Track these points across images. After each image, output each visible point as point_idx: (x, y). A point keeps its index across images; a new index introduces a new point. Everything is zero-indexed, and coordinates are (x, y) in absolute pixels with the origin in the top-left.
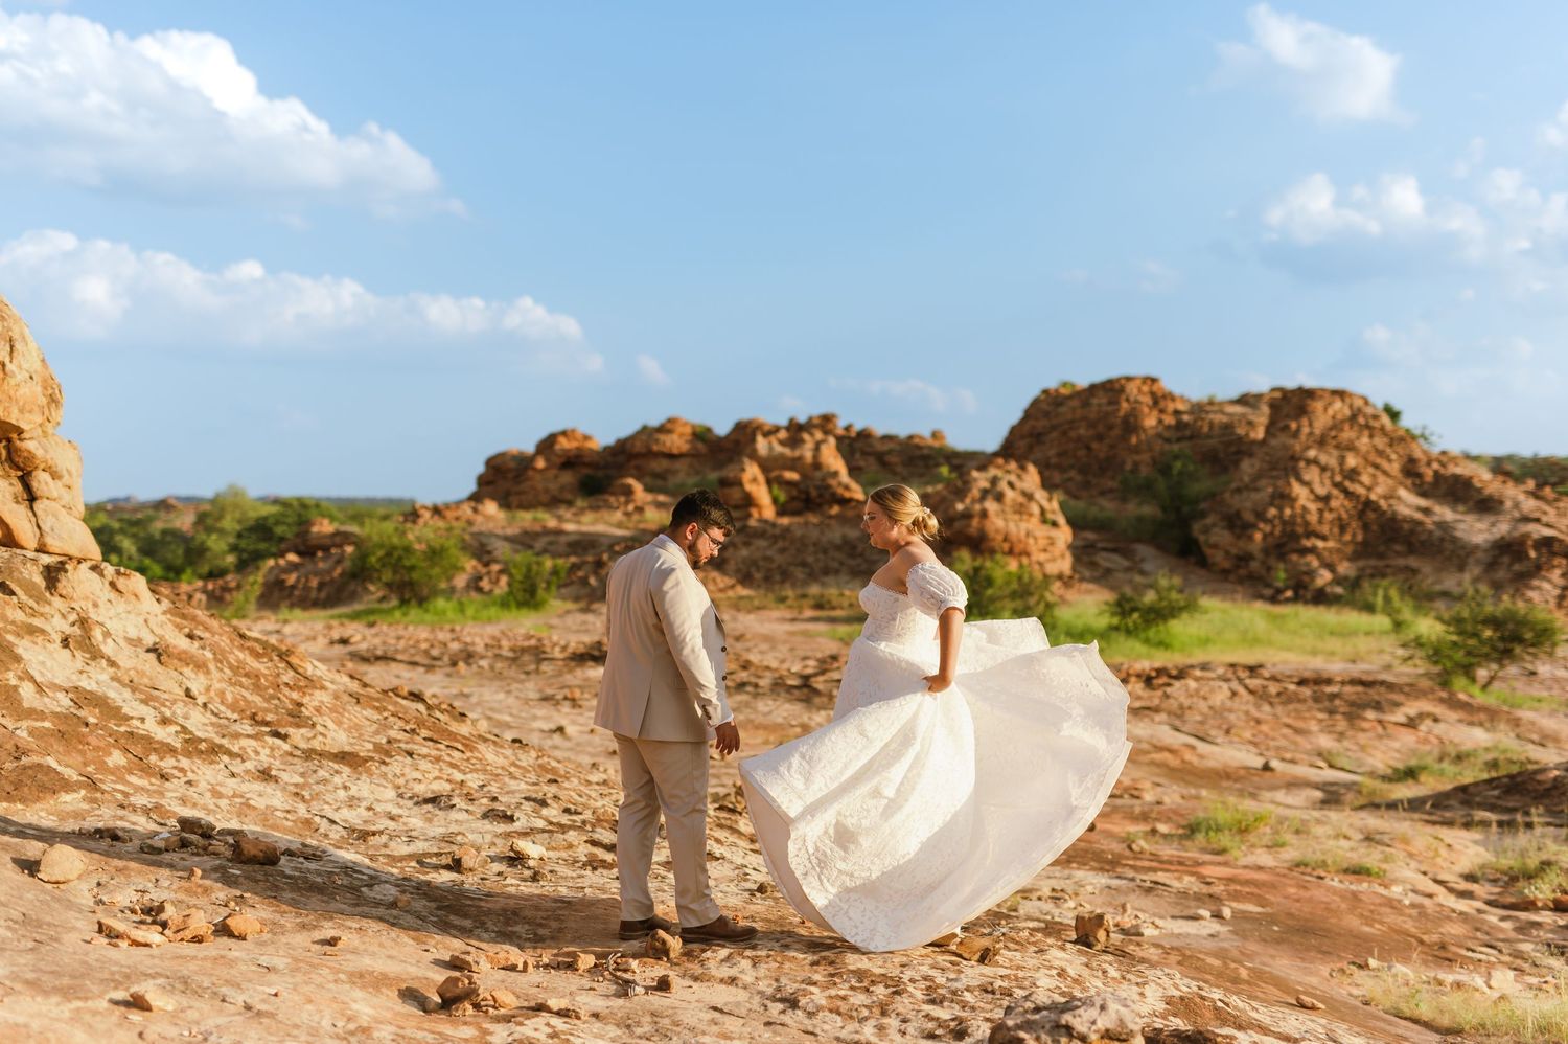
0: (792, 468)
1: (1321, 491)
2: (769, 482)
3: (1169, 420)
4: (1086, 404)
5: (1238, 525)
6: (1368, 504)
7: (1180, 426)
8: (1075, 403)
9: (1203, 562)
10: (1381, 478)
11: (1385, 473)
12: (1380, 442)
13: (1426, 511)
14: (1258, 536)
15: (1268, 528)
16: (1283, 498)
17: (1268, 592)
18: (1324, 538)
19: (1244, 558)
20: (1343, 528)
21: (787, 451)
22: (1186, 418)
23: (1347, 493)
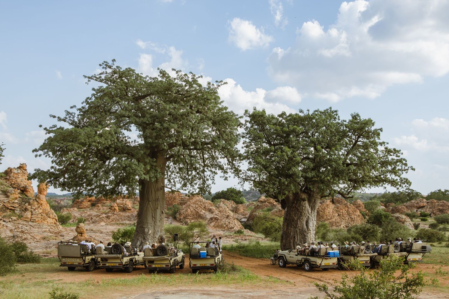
0: (122, 205)
1: (192, 210)
2: (118, 206)
3: (180, 198)
4: (169, 195)
5: (180, 214)
6: (198, 212)
7: (182, 199)
8: (167, 195)
9: (176, 220)
10: (201, 209)
11: (201, 208)
12: (202, 203)
13: (204, 213)
14: (182, 216)
15: (184, 215)
16: (187, 211)
17: (182, 224)
18: (191, 217)
19: (180, 219)
20: (193, 215)
21: (121, 202)
22: (183, 197)
23: (195, 210)
